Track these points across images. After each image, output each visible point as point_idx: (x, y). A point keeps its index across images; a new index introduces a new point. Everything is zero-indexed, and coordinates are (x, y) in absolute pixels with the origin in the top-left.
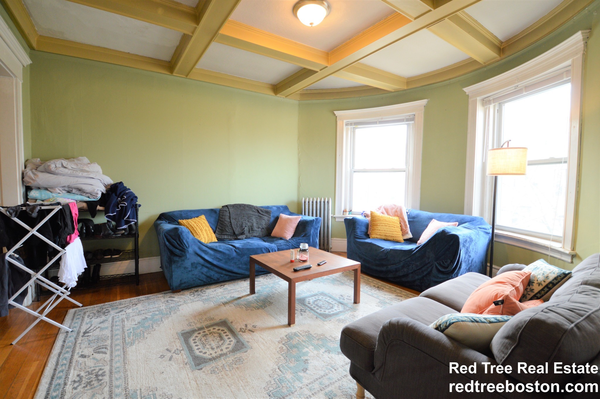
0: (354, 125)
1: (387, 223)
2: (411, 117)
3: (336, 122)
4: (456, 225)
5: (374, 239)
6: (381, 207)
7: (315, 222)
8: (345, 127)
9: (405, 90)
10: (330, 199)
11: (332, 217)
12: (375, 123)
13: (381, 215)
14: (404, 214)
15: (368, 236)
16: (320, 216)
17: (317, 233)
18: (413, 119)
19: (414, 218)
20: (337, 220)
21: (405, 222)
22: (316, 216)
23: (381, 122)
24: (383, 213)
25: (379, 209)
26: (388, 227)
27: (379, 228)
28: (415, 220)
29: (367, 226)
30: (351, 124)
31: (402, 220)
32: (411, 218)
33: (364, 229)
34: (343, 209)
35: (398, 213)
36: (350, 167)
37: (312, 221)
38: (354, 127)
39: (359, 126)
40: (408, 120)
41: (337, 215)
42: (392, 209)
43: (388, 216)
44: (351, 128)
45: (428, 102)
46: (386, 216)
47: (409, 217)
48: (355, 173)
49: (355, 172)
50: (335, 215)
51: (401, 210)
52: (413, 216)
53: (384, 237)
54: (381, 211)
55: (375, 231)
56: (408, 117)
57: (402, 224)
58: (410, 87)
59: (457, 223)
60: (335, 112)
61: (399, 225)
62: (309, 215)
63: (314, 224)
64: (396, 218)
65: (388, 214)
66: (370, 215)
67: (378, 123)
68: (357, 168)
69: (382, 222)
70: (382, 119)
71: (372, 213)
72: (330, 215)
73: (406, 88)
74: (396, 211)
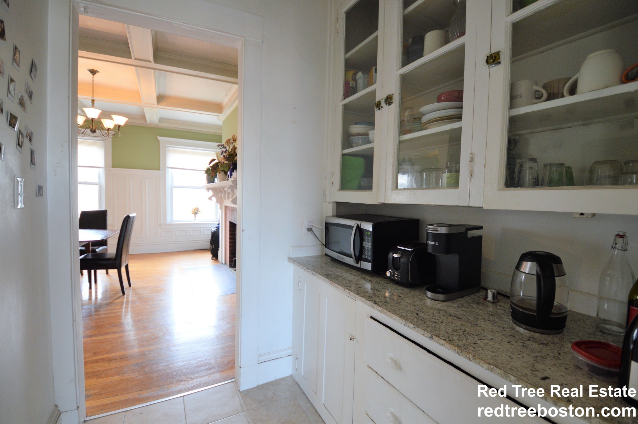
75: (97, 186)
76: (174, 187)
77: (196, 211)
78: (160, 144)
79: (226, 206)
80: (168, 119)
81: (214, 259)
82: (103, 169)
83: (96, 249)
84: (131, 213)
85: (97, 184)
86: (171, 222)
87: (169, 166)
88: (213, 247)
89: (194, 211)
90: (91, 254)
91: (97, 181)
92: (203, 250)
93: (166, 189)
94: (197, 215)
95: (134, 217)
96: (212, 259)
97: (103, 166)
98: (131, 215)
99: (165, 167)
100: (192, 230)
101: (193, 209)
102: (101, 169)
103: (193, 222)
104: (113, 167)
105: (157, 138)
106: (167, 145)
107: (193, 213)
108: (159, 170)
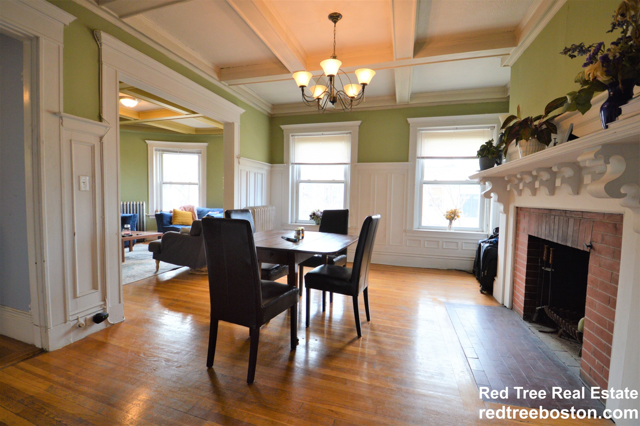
0: (162, 151)
1: (183, 215)
2: (199, 152)
3: (147, 148)
4: (217, 213)
5: (175, 225)
6: (181, 207)
7: (133, 217)
8: (154, 152)
9: (194, 134)
10: (144, 202)
11: (146, 215)
12: (177, 152)
13: (181, 211)
14: (195, 210)
15: (171, 223)
16: (136, 213)
17: (134, 224)
18: (200, 153)
19: (200, 212)
20: (150, 217)
21: (195, 214)
22: (133, 213)
23: (180, 152)
24: (182, 210)
25: (180, 208)
26: (183, 218)
27: (178, 218)
28: (201, 213)
29: (171, 218)
30: (159, 150)
31: (193, 214)
32: (199, 212)
33: (168, 220)
34: (155, 209)
35: (191, 210)
36: (160, 180)
37: (130, 217)
38: (161, 153)
39: (165, 153)
40: (197, 153)
41: (150, 214)
42: (188, 207)
43: (186, 212)
44: (159, 153)
45: (208, 144)
46: (184, 211)
47: (198, 211)
48: (164, 185)
49: (163, 183)
50: (148, 214)
51: (193, 208)
52: (200, 211)
53: (181, 224)
54: (181, 209)
55: (176, 220)
56: (197, 151)
57: (194, 216)
58: (198, 133)
59: (218, 212)
60: (146, 141)
61: (191, 217)
62: (127, 213)
63: (132, 218)
64: (190, 213)
65: (185, 210)
66: (173, 212)
67: (178, 152)
68: (165, 181)
69: (180, 215)
70: (181, 150)
71: (174, 210)
72: (145, 214)
73: (195, 134)
74: (190, 209)
75: (343, 185)
76: (424, 183)
77: (453, 216)
78: (410, 128)
79: (517, 207)
80: (422, 93)
81: (485, 292)
82: (349, 165)
83: (334, 258)
84: (374, 215)
85: (343, 183)
86: (418, 229)
87: (419, 156)
88: (486, 274)
89: (450, 215)
90: (327, 265)
91: (342, 178)
92: (460, 272)
93: (414, 185)
94: (453, 221)
95: (377, 219)
96: (482, 293)
97: (349, 162)
98: (374, 217)
99: (416, 158)
100: (446, 242)
101: (448, 212)
102: (347, 166)
103: (448, 231)
104: (358, 162)
105: (407, 121)
106: (418, 129)
107: (447, 219)
108: (407, 161)
